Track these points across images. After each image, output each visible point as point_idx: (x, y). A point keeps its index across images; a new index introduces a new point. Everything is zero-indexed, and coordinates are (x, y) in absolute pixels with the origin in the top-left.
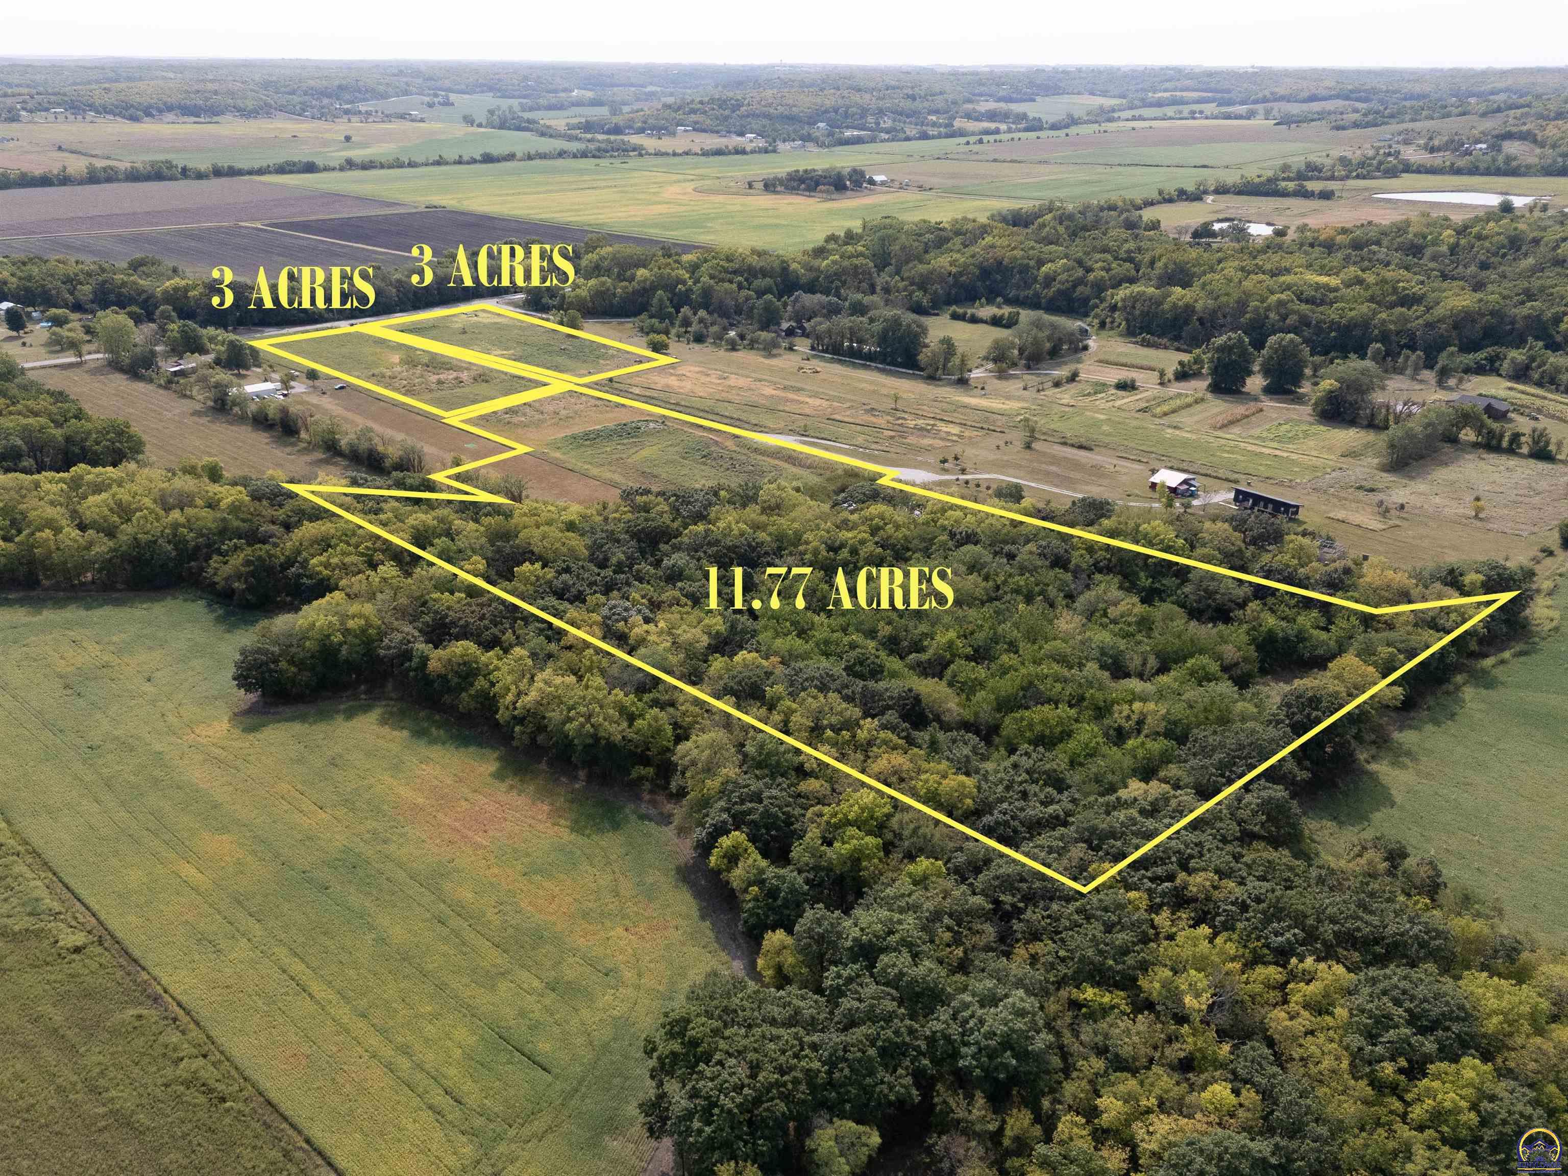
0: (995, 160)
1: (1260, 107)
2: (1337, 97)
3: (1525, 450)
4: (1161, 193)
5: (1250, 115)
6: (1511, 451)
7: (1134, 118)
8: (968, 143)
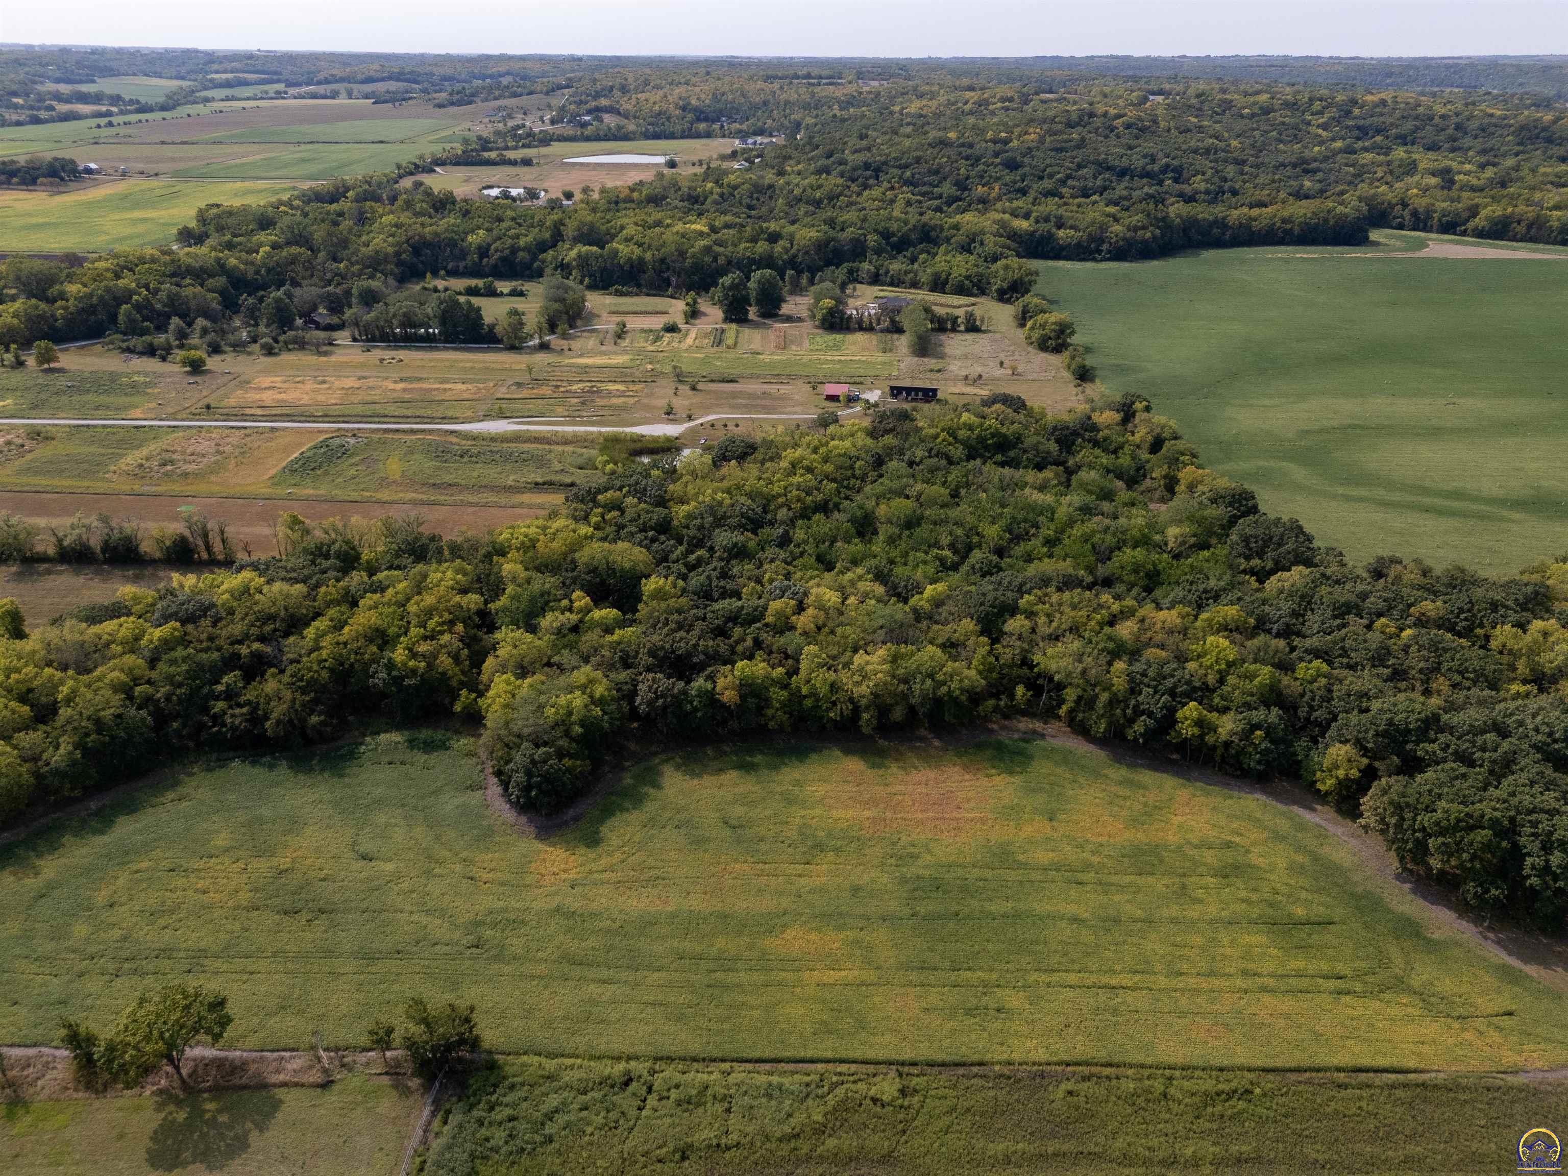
0: (163, 143)
1: (341, 87)
2: (390, 78)
3: (962, 328)
4: (399, 167)
5: (334, 95)
6: (954, 330)
7: (227, 99)
8: (99, 126)
